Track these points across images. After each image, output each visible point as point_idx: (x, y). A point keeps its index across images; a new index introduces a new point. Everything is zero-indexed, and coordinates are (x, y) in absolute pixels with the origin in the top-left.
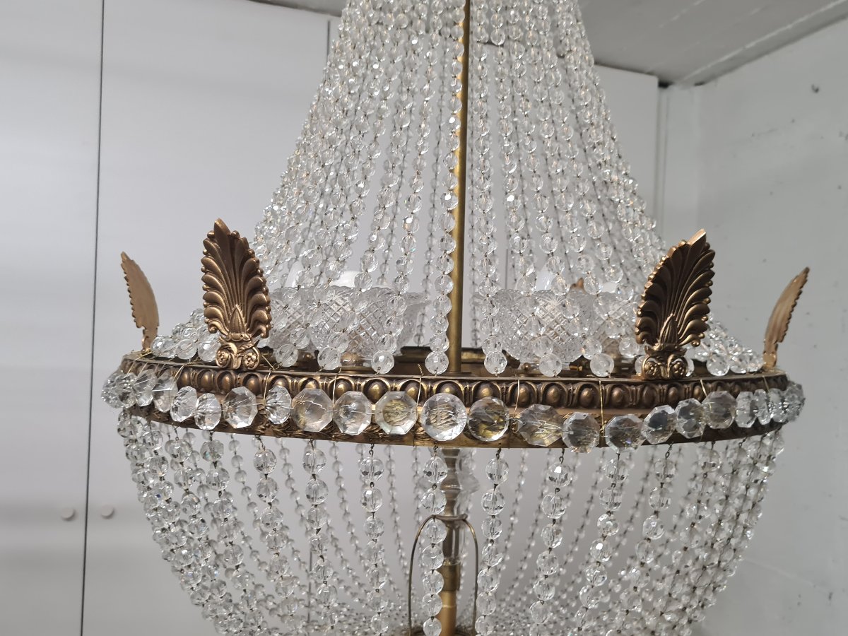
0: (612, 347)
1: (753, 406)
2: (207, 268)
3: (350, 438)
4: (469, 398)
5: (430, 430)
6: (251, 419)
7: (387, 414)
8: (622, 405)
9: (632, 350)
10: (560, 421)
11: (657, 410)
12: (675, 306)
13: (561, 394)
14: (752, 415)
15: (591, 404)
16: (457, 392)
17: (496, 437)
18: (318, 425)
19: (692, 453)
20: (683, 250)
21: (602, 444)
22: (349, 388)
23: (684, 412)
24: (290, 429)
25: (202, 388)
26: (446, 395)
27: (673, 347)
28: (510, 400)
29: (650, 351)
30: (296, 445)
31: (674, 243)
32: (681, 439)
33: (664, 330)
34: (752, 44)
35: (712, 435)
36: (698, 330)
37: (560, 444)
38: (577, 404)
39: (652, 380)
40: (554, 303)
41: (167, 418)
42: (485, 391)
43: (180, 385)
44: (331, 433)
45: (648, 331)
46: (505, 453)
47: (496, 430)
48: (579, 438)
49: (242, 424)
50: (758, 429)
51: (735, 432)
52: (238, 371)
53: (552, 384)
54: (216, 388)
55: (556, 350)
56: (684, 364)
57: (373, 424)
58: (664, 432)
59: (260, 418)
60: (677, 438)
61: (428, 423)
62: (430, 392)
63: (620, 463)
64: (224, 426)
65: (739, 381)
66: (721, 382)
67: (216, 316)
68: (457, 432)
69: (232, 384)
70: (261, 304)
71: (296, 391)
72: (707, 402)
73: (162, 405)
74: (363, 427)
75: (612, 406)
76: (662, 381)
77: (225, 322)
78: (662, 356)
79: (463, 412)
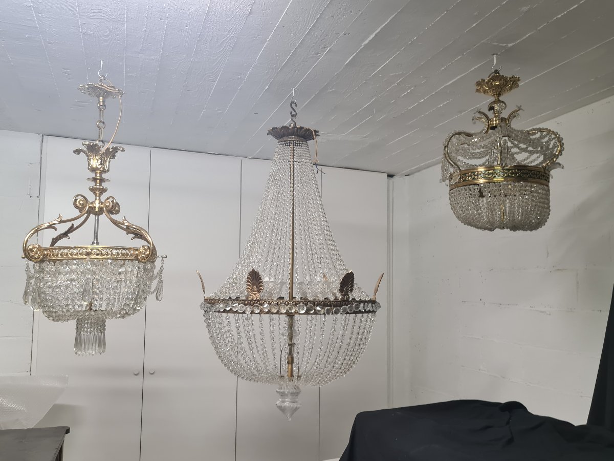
0: (334, 294)
1: (364, 307)
2: (248, 278)
3: (282, 313)
4: (306, 305)
6: (259, 311)
7: (290, 309)
8: (336, 306)
9: (339, 296)
10: (324, 309)
11: (343, 307)
12: (348, 286)
13: (324, 304)
15: (330, 306)
16: (303, 303)
17: (312, 312)
18: (275, 311)
19: (351, 316)
20: (348, 274)
21: (332, 314)
22: (281, 303)
23: (349, 307)
24: (269, 312)
25: (246, 305)
26: (301, 304)
27: (346, 294)
29: (342, 295)
30: (271, 316)
31: (346, 272)
32: (349, 313)
33: (344, 290)
35: (355, 313)
36: (352, 290)
37: (324, 314)
38: (328, 306)
39: (342, 300)
40: (321, 284)
41: (236, 312)
42: (309, 303)
43: (239, 304)
44: (278, 313)
45: (341, 291)
46: (313, 316)
47: (312, 311)
48: (328, 313)
49: (257, 312)
50: (365, 312)
51: (360, 312)
52: (255, 301)
53: (322, 301)
54: (250, 304)
55: (322, 295)
56: (349, 297)
58: (345, 311)
59: (261, 311)
60: (347, 313)
62: (298, 304)
63: (336, 318)
64: (252, 312)
65: (361, 301)
66: (357, 301)
67: (249, 288)
68: (303, 312)
69: (254, 303)
70: (261, 286)
71: (269, 304)
72: (354, 305)
73: (234, 310)
74: (284, 312)
75: (334, 306)
76: (344, 301)
77: (252, 290)
78: (344, 295)
79: (305, 307)
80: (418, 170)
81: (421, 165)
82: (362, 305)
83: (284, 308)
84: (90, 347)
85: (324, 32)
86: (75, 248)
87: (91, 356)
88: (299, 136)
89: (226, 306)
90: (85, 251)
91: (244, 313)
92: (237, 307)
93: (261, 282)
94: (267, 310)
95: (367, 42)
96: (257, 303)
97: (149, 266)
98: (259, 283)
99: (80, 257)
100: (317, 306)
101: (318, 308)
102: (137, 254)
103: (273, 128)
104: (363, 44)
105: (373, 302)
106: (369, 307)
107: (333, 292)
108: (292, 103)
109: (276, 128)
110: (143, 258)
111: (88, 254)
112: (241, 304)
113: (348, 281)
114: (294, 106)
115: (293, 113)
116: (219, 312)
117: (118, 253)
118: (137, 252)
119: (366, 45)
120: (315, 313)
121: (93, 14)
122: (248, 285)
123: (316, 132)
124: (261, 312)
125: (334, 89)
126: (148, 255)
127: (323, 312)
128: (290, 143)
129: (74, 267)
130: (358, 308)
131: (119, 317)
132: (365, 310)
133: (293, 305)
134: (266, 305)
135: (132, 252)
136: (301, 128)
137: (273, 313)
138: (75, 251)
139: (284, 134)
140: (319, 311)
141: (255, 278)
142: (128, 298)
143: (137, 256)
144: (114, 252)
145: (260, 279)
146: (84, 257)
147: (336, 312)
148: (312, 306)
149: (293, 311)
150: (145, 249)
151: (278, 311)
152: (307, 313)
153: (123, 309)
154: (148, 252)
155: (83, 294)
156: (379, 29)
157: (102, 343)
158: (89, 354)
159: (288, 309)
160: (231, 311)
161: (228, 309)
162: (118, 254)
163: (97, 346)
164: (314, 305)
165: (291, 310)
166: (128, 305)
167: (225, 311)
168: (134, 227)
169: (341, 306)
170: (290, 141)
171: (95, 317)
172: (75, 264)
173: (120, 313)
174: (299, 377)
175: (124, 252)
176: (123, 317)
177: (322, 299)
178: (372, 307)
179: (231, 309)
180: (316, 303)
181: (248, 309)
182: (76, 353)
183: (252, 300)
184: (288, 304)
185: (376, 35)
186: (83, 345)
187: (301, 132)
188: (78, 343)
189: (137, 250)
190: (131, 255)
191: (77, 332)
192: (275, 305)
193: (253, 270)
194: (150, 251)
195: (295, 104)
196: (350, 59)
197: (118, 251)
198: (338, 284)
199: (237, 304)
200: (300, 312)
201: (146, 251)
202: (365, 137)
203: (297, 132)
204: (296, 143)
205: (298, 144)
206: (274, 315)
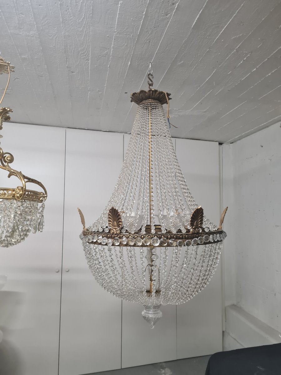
0: (186, 227)
1: (213, 237)
2: (109, 215)
3: (138, 246)
4: (160, 238)
5: (153, 244)
6: (119, 244)
7: (145, 242)
8: (188, 238)
9: (190, 228)
10: (177, 242)
11: (194, 239)
12: (197, 220)
13: (176, 237)
14: (213, 239)
15: (182, 238)
16: (157, 237)
17: (165, 245)
18: (132, 244)
19: (201, 247)
20: (197, 209)
21: (184, 246)
22: (137, 237)
23: (199, 239)
24: (127, 245)
25: (108, 238)
26: (156, 238)
27: (197, 227)
28: (167, 238)
29: (193, 228)
30: (129, 248)
31: (196, 207)
32: (199, 244)
33: (195, 224)
34: (244, 134)
35: (205, 244)
37: (177, 246)
38: (180, 238)
39: (193, 233)
41: (100, 244)
42: (162, 236)
43: (103, 237)
44: (135, 245)
45: (192, 224)
46: (167, 248)
47: (165, 244)
48: (180, 245)
49: (117, 244)
50: (215, 242)
51: (210, 243)
52: (115, 234)
53: (175, 235)
54: (111, 237)
55: (175, 228)
56: (199, 230)
57: (143, 243)
58: (196, 243)
59: (120, 243)
60: (198, 244)
61: (153, 243)
62: (153, 237)
63: (188, 249)
64: (113, 245)
65: (211, 233)
66: (207, 233)
67: (110, 224)
68: (158, 244)
69: (114, 237)
70: (120, 222)
71: (127, 238)
72: (204, 237)
73: (99, 241)
74: (141, 244)
75: (186, 238)
76: (195, 233)
77: (112, 225)
78: (195, 229)
79: (159, 241)
80: (240, 139)
81: (242, 134)
82: (211, 236)
83: (140, 242)
88: (154, 99)
89: (93, 238)
91: (106, 245)
92: (101, 239)
94: (125, 243)
96: (117, 237)
98: (119, 219)
100: (170, 239)
102: (14, 194)
103: (134, 94)
105: (220, 232)
106: (218, 237)
107: (185, 225)
108: (149, 75)
109: (136, 93)
110: (18, 197)
112: (105, 237)
113: (198, 215)
114: (150, 77)
115: (150, 82)
116: (89, 242)
118: (14, 192)
120: (168, 246)
122: (109, 221)
123: (168, 95)
124: (121, 245)
125: (182, 62)
126: (21, 195)
127: (175, 245)
128: (147, 105)
130: (208, 239)
132: (214, 241)
133: (148, 238)
134: (124, 239)
135: (10, 192)
136: (156, 91)
137: (130, 246)
139: (142, 98)
140: (172, 244)
141: (114, 214)
143: (14, 196)
145: (119, 215)
147: (188, 245)
149: (148, 244)
150: (19, 189)
152: (161, 245)
154: (21, 192)
160: (96, 243)
161: (95, 241)
167: (92, 242)
168: (12, 171)
169: (192, 238)
170: (147, 103)
175: (2, 192)
177: (175, 232)
178: (220, 238)
179: (97, 241)
180: (169, 236)
181: (110, 241)
183: (113, 234)
184: (144, 237)
187: (156, 94)
189: (14, 190)
190: (9, 194)
192: (132, 239)
193: (113, 208)
194: (22, 191)
195: (152, 75)
197: (5, 192)
198: (189, 217)
199: (101, 237)
200: (155, 245)
201: (20, 191)
203: (153, 95)
204: (152, 104)
205: (153, 105)
206: (132, 247)
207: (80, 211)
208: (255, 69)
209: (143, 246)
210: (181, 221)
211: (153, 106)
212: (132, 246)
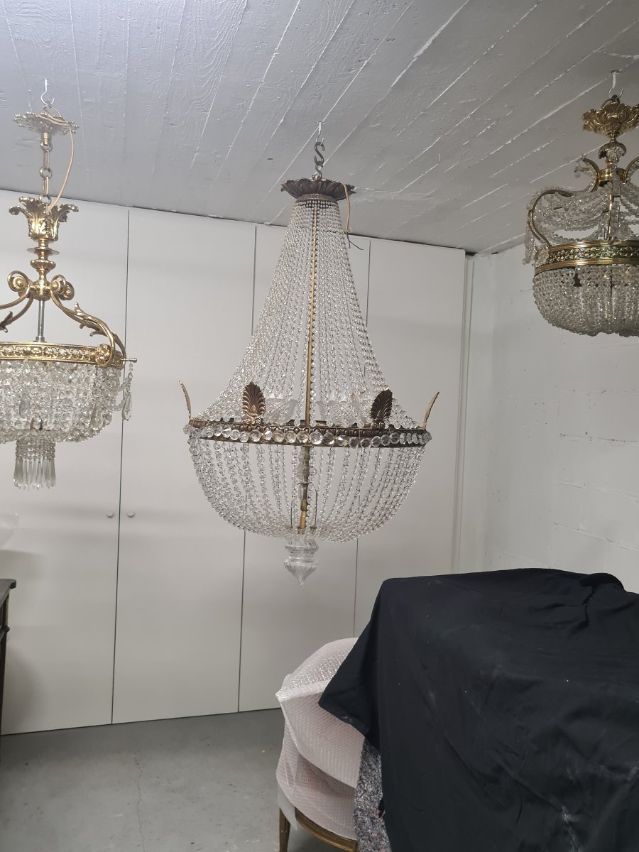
0: (364, 420)
1: (405, 438)
2: (245, 394)
3: (289, 444)
4: (323, 433)
5: (313, 442)
6: (259, 440)
7: (301, 438)
8: (366, 436)
9: (370, 421)
10: (348, 440)
11: (376, 437)
12: (383, 409)
13: (348, 433)
14: (405, 440)
15: (357, 435)
16: (319, 431)
17: (331, 444)
18: (280, 440)
19: (385, 451)
20: (383, 392)
21: (360, 447)
22: (289, 430)
23: (384, 438)
24: (272, 442)
25: (241, 430)
26: (316, 432)
27: (381, 420)
29: (374, 421)
30: (274, 447)
31: (381, 389)
32: (383, 446)
33: (378, 415)
35: (392, 446)
36: (388, 415)
37: (348, 446)
38: (353, 436)
39: (374, 429)
40: (347, 405)
41: (228, 439)
42: (327, 431)
43: (232, 429)
44: (284, 443)
45: (373, 415)
46: (332, 448)
47: (331, 441)
48: (353, 445)
49: (255, 441)
50: (407, 445)
51: (399, 445)
52: (254, 425)
53: (346, 429)
54: (247, 430)
55: (347, 420)
56: (384, 425)
57: (297, 439)
58: (377, 444)
59: (261, 439)
60: (381, 446)
62: (312, 431)
63: (365, 452)
64: (250, 441)
65: (402, 430)
66: (396, 431)
67: (246, 408)
68: (319, 442)
69: (252, 429)
70: (263, 405)
71: (273, 431)
72: (391, 436)
73: (226, 436)
74: (293, 441)
75: (363, 436)
76: (378, 429)
77: (249, 411)
78: (377, 422)
79: (321, 436)
80: (511, 246)
82: (402, 436)
83: (293, 437)
84: (34, 478)
85: (356, 37)
86: (9, 345)
87: (36, 490)
88: (325, 194)
89: (216, 431)
90: (22, 349)
91: (238, 441)
92: (229, 432)
93: (263, 400)
94: (269, 439)
95: (421, 52)
96: (256, 428)
97: (110, 372)
98: (260, 402)
99: (16, 357)
100: (338, 435)
101: (340, 439)
102: (94, 356)
103: (289, 182)
104: (415, 56)
105: (421, 432)
106: (414, 439)
107: (363, 418)
108: (318, 144)
109: (293, 181)
110: (101, 361)
111: (27, 353)
112: (235, 428)
113: (383, 402)
114: (319, 148)
115: (319, 159)
116: (206, 438)
117: (67, 353)
118: (93, 354)
119: (419, 57)
120: (336, 445)
121: (26, 10)
122: (245, 404)
123: (349, 187)
124: (262, 441)
125: (378, 124)
126: (108, 357)
127: (346, 444)
128: (312, 203)
129: (9, 371)
130: (396, 440)
131: (72, 440)
132: (407, 443)
133: (305, 433)
134: (268, 432)
135: (87, 353)
136: (328, 182)
137: (277, 443)
138: (9, 349)
139: (303, 190)
140: (340, 442)
141: (254, 394)
142: (81, 415)
143: (93, 358)
144: (62, 351)
145: (261, 395)
146: (22, 357)
147: (365, 445)
148: (331, 434)
149: (304, 442)
150: (103, 349)
151: (284, 441)
152: (324, 444)
153: (76, 429)
154: (108, 354)
155: (20, 407)
156: (438, 33)
157: (50, 474)
158: (34, 487)
159: (299, 438)
160: (221, 438)
161: (218, 435)
162: (68, 355)
163: (44, 476)
164: (334, 434)
165: (302, 440)
166: (83, 424)
167: (213, 438)
168: (90, 318)
169: (372, 436)
170: (312, 200)
171: (39, 438)
172: (10, 367)
173: (72, 434)
174: (313, 528)
175: (75, 352)
176: (77, 440)
177: (345, 425)
178: (418, 438)
179: (222, 435)
180: (337, 431)
181: (244, 435)
182: (17, 485)
183: (250, 424)
184: (299, 431)
185: (434, 42)
186: (25, 475)
187: (328, 187)
188: (19, 472)
189: (93, 350)
190: (86, 356)
191: (17, 456)
192: (281, 433)
193: (252, 383)
194: (110, 352)
195: (322, 145)
196: (398, 78)
198: (369, 406)
199: (230, 429)
200: (315, 443)
201: (105, 351)
202: (428, 196)
203: (322, 187)
204: (320, 204)
205: (323, 205)
206: (279, 446)
207: (183, 387)
208: (510, 142)
209: (296, 444)
210: (358, 410)
211: (321, 206)
212: (279, 443)
